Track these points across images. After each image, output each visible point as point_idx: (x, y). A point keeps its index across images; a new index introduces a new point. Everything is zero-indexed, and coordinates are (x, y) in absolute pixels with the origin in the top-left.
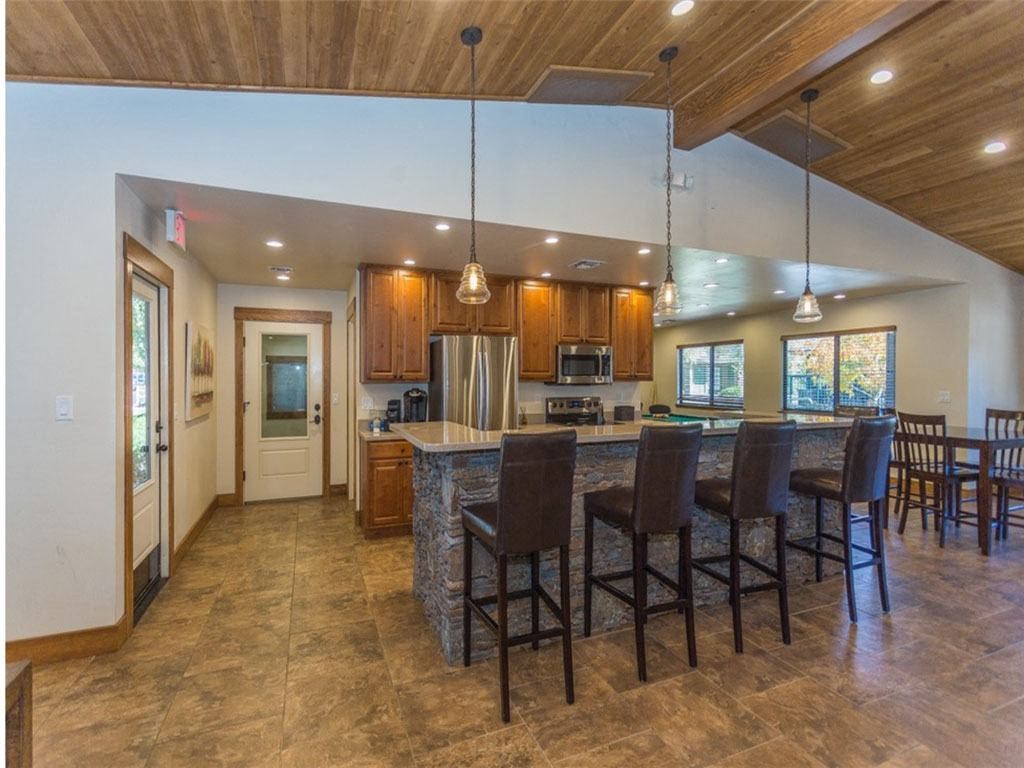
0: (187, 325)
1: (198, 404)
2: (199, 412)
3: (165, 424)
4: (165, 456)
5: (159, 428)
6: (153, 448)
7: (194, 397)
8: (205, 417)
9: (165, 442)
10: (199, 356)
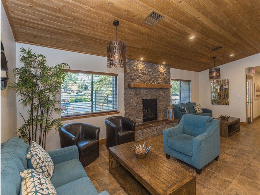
0: (255, 84)
1: (257, 97)
2: (257, 98)
3: (251, 99)
4: (251, 104)
5: (250, 100)
6: (249, 103)
7: (256, 95)
8: (258, 99)
9: (251, 102)
10: (257, 88)
